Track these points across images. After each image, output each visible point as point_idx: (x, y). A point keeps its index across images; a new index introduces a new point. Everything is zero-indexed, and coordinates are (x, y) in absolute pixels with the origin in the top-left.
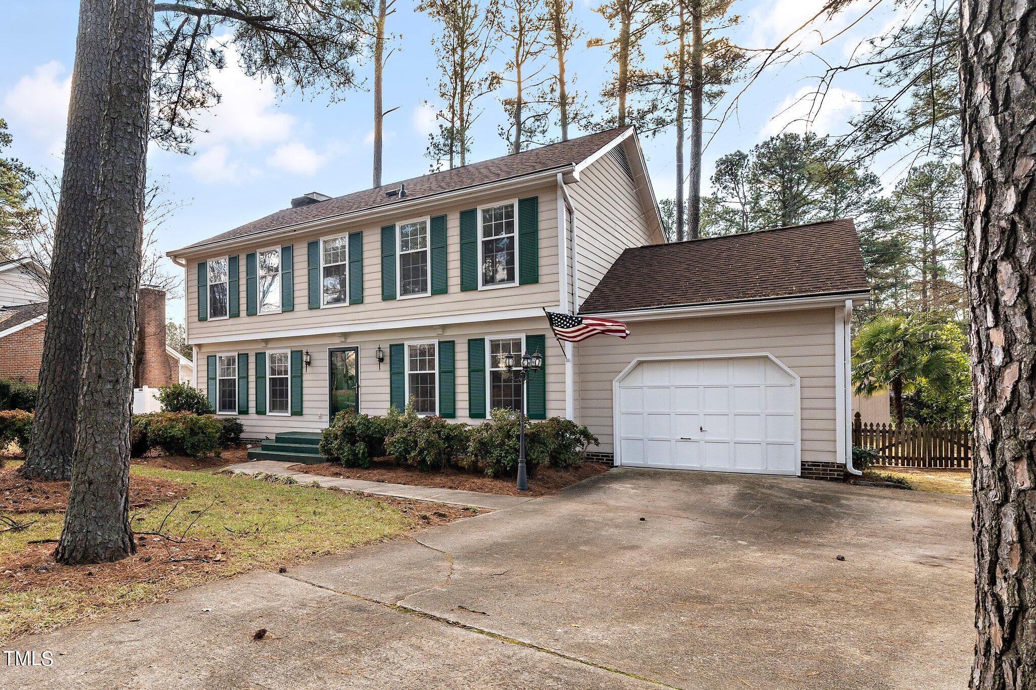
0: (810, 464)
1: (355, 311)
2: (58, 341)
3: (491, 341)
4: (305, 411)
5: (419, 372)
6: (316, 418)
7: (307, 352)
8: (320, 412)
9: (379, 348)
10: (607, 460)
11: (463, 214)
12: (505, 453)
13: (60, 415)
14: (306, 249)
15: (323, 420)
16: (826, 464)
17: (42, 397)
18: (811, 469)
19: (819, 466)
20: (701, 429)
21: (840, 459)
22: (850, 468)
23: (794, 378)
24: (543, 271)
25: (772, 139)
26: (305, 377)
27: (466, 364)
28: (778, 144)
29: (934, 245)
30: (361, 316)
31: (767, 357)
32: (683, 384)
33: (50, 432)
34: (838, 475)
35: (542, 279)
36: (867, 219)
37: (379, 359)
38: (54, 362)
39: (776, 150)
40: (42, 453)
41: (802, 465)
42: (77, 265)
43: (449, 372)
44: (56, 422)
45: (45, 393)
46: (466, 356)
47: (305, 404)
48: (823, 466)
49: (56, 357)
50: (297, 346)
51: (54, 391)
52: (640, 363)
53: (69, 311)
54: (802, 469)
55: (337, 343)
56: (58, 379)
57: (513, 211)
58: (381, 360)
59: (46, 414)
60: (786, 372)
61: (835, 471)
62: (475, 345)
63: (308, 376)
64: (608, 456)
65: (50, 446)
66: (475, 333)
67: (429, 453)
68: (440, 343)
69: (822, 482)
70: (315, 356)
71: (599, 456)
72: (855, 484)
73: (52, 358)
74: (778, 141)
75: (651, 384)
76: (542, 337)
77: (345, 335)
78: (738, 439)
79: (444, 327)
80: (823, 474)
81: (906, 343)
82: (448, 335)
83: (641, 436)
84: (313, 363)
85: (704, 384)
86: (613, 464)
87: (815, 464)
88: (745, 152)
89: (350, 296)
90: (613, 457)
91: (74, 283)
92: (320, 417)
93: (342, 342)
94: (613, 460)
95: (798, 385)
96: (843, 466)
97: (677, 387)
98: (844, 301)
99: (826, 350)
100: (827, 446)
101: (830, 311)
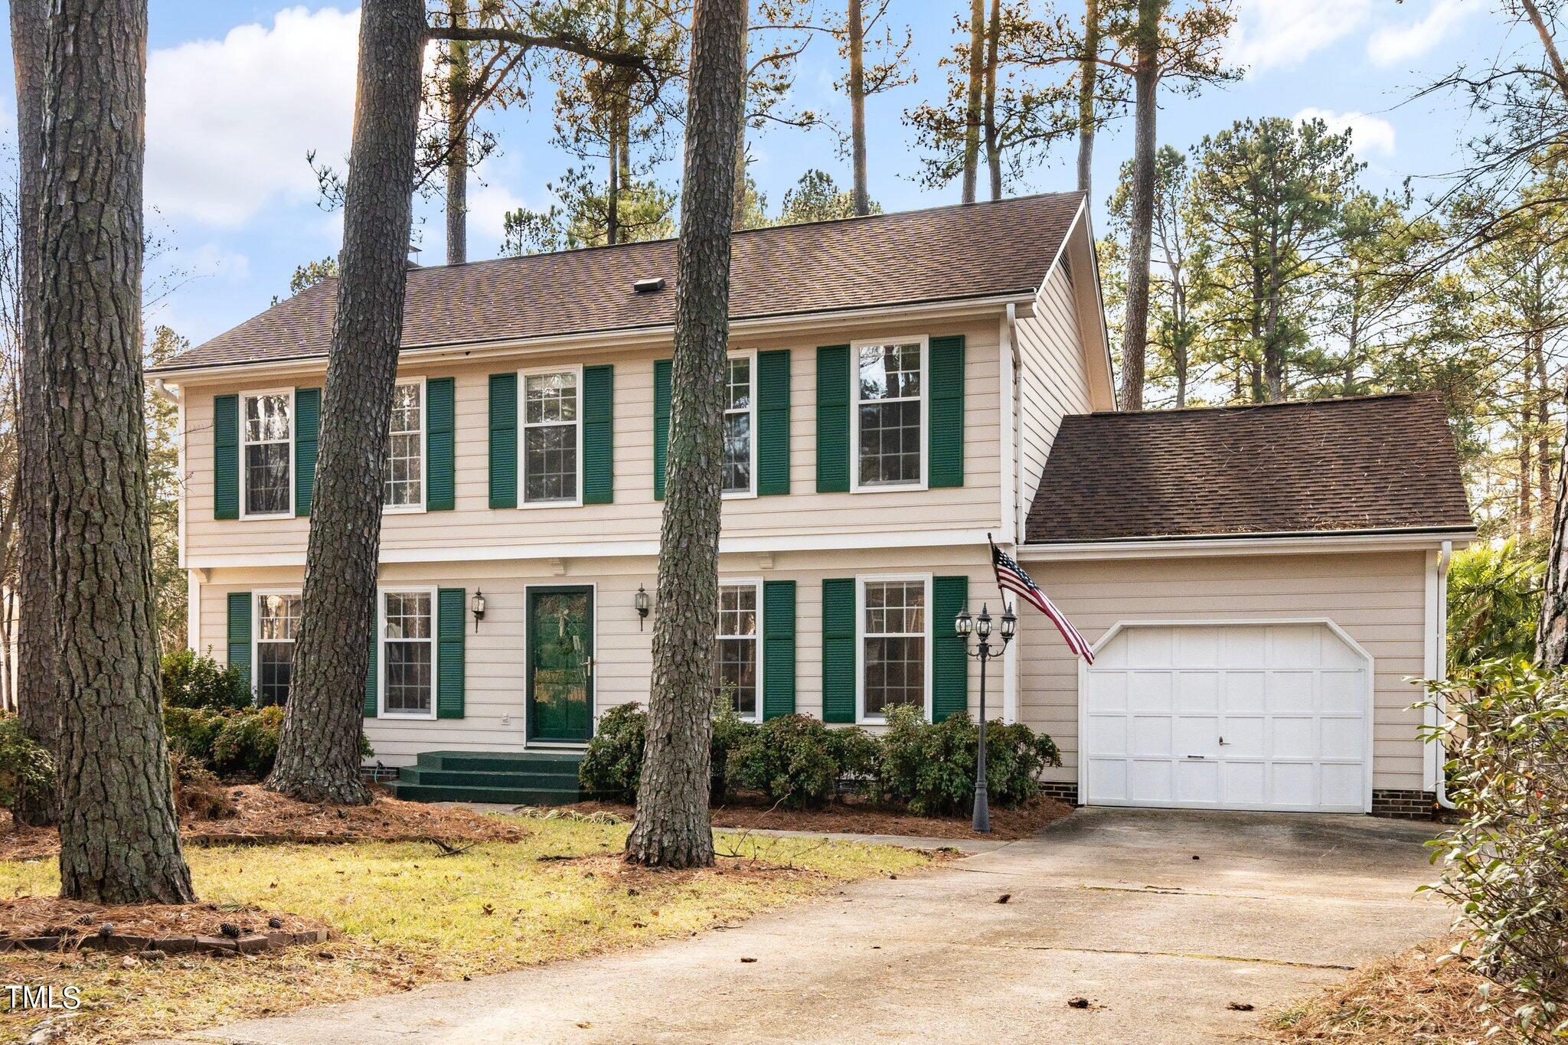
0: (1385, 793)
1: (598, 516)
2: (340, 580)
3: (867, 584)
4: (469, 710)
6: (496, 724)
7: (479, 594)
8: (505, 712)
9: (642, 590)
10: (1068, 793)
11: (822, 352)
12: (949, 775)
13: (343, 701)
14: (486, 390)
15: (511, 728)
16: (1408, 794)
17: (315, 671)
18: (1386, 802)
19: (1398, 796)
20: (1221, 740)
21: (1429, 787)
22: (1443, 801)
23: (1366, 659)
24: (970, 466)
25: (1237, 126)
26: (471, 642)
27: (818, 624)
28: (1248, 140)
29: (1544, 379)
30: (609, 527)
31: (1325, 625)
32: (1193, 666)
33: (330, 728)
34: (1424, 810)
35: (969, 480)
36: (1415, 319)
37: (641, 610)
38: (334, 614)
39: (1244, 153)
40: (318, 761)
41: (1375, 796)
42: (371, 458)
43: (782, 637)
44: (336, 711)
45: (318, 665)
46: (818, 609)
47: (469, 697)
48: (1403, 797)
49: (338, 606)
50: (452, 579)
51: (335, 661)
52: (1125, 630)
53: (359, 532)
54: (1374, 802)
55: (547, 578)
56: (341, 642)
57: (918, 355)
58: (644, 612)
59: (321, 698)
60: (1353, 650)
61: (1421, 803)
62: (838, 593)
63: (477, 642)
64: (1067, 789)
65: (330, 750)
66: (837, 570)
67: (809, 777)
68: (766, 584)
69: (1403, 821)
70: (495, 600)
71: (1051, 788)
72: (1448, 823)
73: (331, 608)
74: (1250, 133)
75: (1141, 667)
76: (961, 583)
77: (566, 562)
78: (1277, 757)
79: (775, 555)
80: (1403, 809)
81: (1498, 595)
82: (782, 572)
83: (1121, 754)
84: (490, 615)
85: (1229, 666)
86: (1076, 801)
87: (1393, 794)
88: (1181, 150)
89: (585, 488)
90: (1076, 789)
91: (366, 486)
92: (506, 721)
93: (557, 575)
94: (1076, 795)
95: (1371, 670)
96: (1432, 796)
97: (1183, 671)
98: (1440, 543)
99: (1413, 616)
100: (1411, 766)
101: (1421, 556)
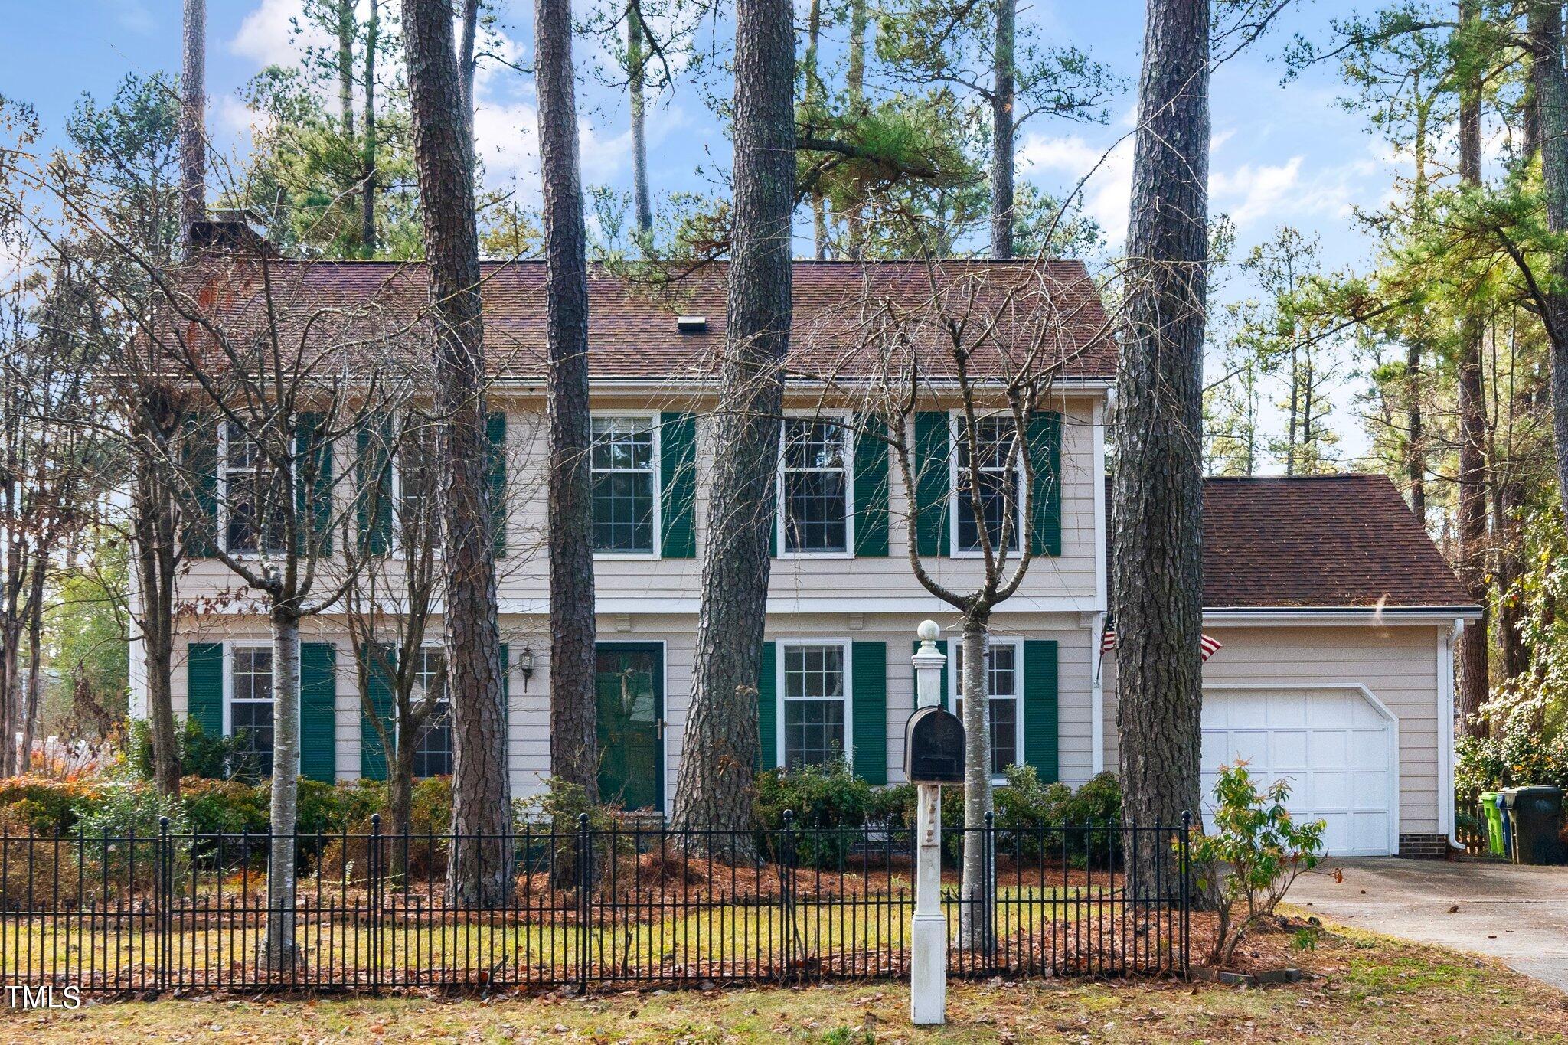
0: (1409, 837)
1: (678, 572)
5: (804, 698)
7: (528, 650)
11: (919, 417)
16: (1427, 837)
18: (1410, 845)
19: (1419, 840)
21: (1443, 829)
22: (1453, 842)
23: (1392, 720)
24: (1067, 536)
26: (517, 703)
27: (909, 685)
30: (692, 582)
31: (1357, 691)
32: (1244, 726)
34: (1439, 850)
35: (1066, 550)
41: (1401, 840)
43: (873, 698)
46: (909, 671)
48: (1423, 840)
54: (1401, 845)
60: (1382, 712)
61: (1437, 845)
68: (855, 645)
69: (1423, 861)
72: (1457, 861)
76: (1052, 646)
77: (633, 618)
78: (1318, 805)
79: (866, 617)
80: (1423, 850)
82: (871, 634)
85: (1276, 726)
87: (1415, 837)
89: (663, 543)
93: (621, 632)
95: (1396, 730)
96: (1443, 840)
97: (1239, 731)
98: (1454, 620)
99: (1427, 682)
100: (1428, 813)
101: (1433, 630)
